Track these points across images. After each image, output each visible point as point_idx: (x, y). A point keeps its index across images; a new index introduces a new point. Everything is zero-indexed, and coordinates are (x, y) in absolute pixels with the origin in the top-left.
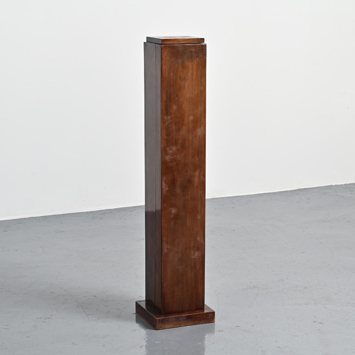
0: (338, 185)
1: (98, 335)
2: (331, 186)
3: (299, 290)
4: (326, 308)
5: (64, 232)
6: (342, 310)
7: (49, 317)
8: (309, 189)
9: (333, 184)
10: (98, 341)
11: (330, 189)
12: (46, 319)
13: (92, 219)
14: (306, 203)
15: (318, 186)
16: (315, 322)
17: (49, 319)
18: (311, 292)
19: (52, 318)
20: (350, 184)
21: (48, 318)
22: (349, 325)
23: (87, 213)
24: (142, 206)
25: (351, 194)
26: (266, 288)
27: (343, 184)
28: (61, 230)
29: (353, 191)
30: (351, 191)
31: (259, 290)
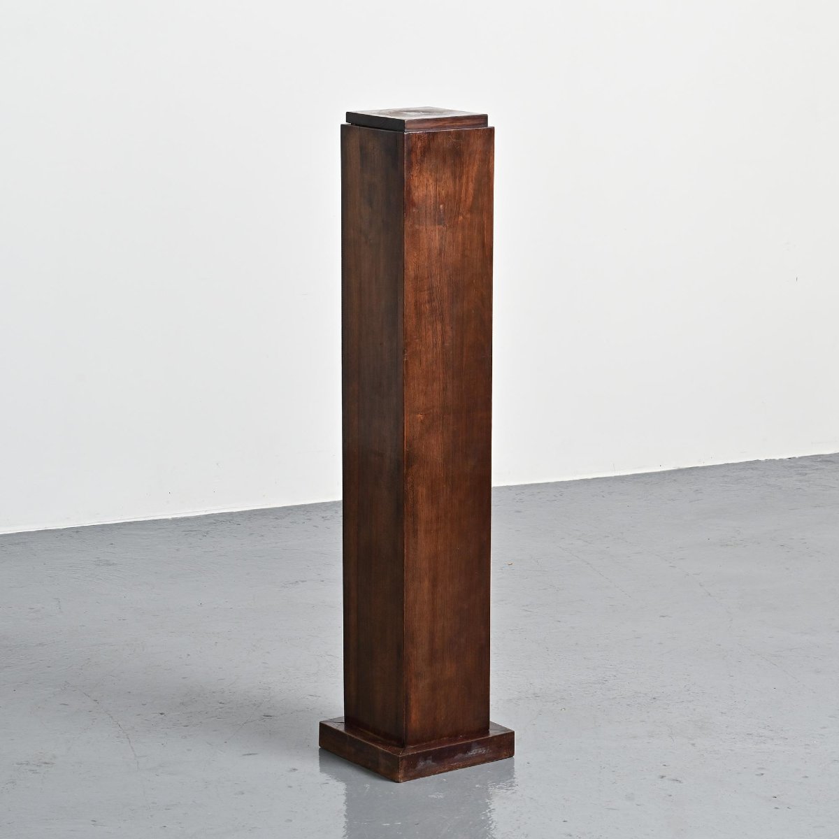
0: (774, 460)
1: (153, 803)
2: (758, 461)
3: (639, 704)
4: (693, 745)
5: (113, 564)
6: (729, 751)
7: (47, 761)
8: (704, 468)
9: (762, 459)
10: (151, 816)
11: (752, 469)
12: (40, 766)
13: (186, 535)
14: (691, 502)
15: (726, 462)
16: (663, 777)
17: (46, 765)
18: (666, 709)
19: (53, 764)
20: (801, 458)
21: (46, 763)
22: (740, 784)
23: (175, 521)
24: (305, 505)
25: (800, 481)
26: (563, 699)
27: (785, 457)
28: (107, 561)
29: (806, 474)
30: (800, 474)
31: (546, 702)
